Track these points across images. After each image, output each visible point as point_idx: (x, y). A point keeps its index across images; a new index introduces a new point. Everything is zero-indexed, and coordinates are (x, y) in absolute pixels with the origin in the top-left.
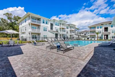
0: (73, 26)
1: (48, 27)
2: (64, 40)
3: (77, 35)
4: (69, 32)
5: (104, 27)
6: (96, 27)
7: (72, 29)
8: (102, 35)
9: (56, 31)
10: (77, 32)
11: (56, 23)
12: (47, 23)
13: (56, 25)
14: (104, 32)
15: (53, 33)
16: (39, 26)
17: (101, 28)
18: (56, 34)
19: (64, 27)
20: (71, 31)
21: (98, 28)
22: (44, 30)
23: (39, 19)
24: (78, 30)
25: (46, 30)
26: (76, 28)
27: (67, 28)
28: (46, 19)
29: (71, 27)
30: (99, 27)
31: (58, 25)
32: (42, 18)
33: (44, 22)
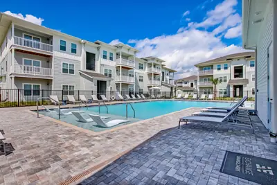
0: (155, 62)
1: (78, 62)
2: (129, 97)
3: (169, 87)
4: (146, 78)
5: (232, 67)
6: (215, 67)
7: (154, 70)
8: (229, 86)
9: (106, 74)
10: (168, 77)
11: (105, 52)
12: (74, 51)
13: (105, 57)
14: (233, 78)
15: (91, 80)
16: (48, 59)
17: (226, 68)
18: (98, 81)
19: (128, 64)
20: (150, 75)
21: (219, 69)
22: (65, 71)
23: (48, 39)
24: (171, 74)
25: (72, 72)
26: (166, 69)
27: (141, 68)
28: (70, 40)
30: (222, 66)
31: (111, 59)
32: (58, 36)
33: (63, 48)
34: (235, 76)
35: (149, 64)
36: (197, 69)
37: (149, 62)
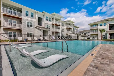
0: (70, 23)
1: (34, 22)
3: (76, 34)
4: (65, 30)
5: (108, 25)
6: (99, 25)
7: (69, 27)
8: (106, 34)
9: (47, 28)
10: (75, 30)
11: (47, 17)
12: (32, 16)
13: (47, 20)
14: (108, 30)
16: (20, 20)
17: (105, 25)
19: (57, 23)
20: (67, 29)
21: (101, 26)
22: (28, 26)
23: (20, 10)
24: (77, 29)
25: (31, 26)
26: (74, 26)
27: (63, 25)
28: (30, 10)
29: (68, 24)
30: (103, 24)
32: (25, 9)
33: (27, 15)
34: (110, 29)
35: (67, 24)
36: (90, 26)
37: (67, 23)
